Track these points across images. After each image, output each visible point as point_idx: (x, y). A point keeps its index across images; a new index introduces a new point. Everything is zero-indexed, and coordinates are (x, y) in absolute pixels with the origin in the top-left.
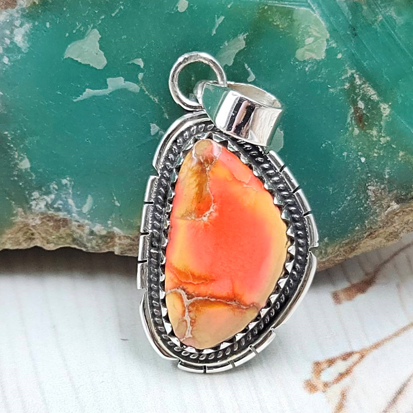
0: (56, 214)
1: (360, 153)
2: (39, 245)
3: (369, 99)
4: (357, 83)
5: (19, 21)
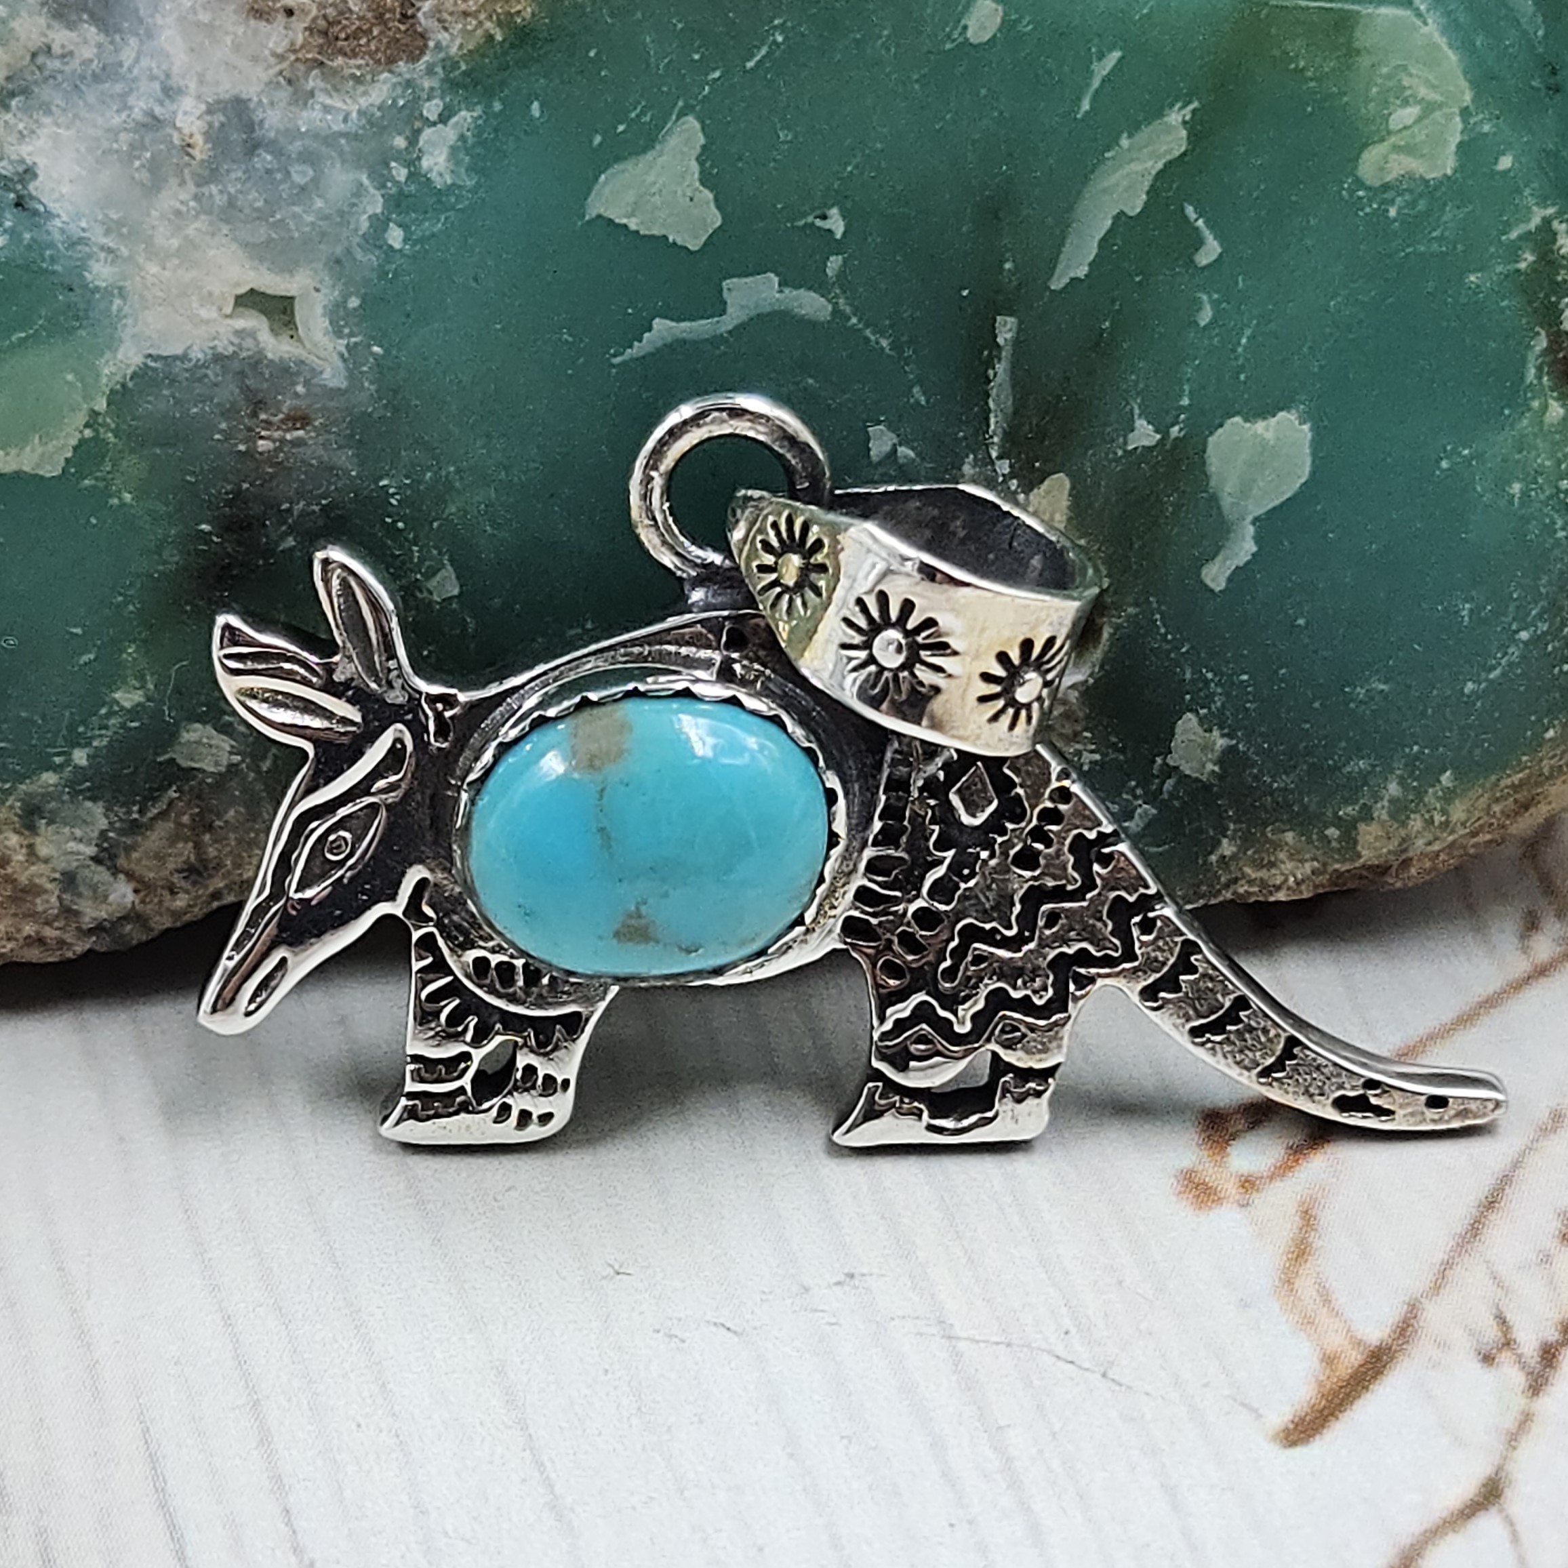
4: (1563, 251)
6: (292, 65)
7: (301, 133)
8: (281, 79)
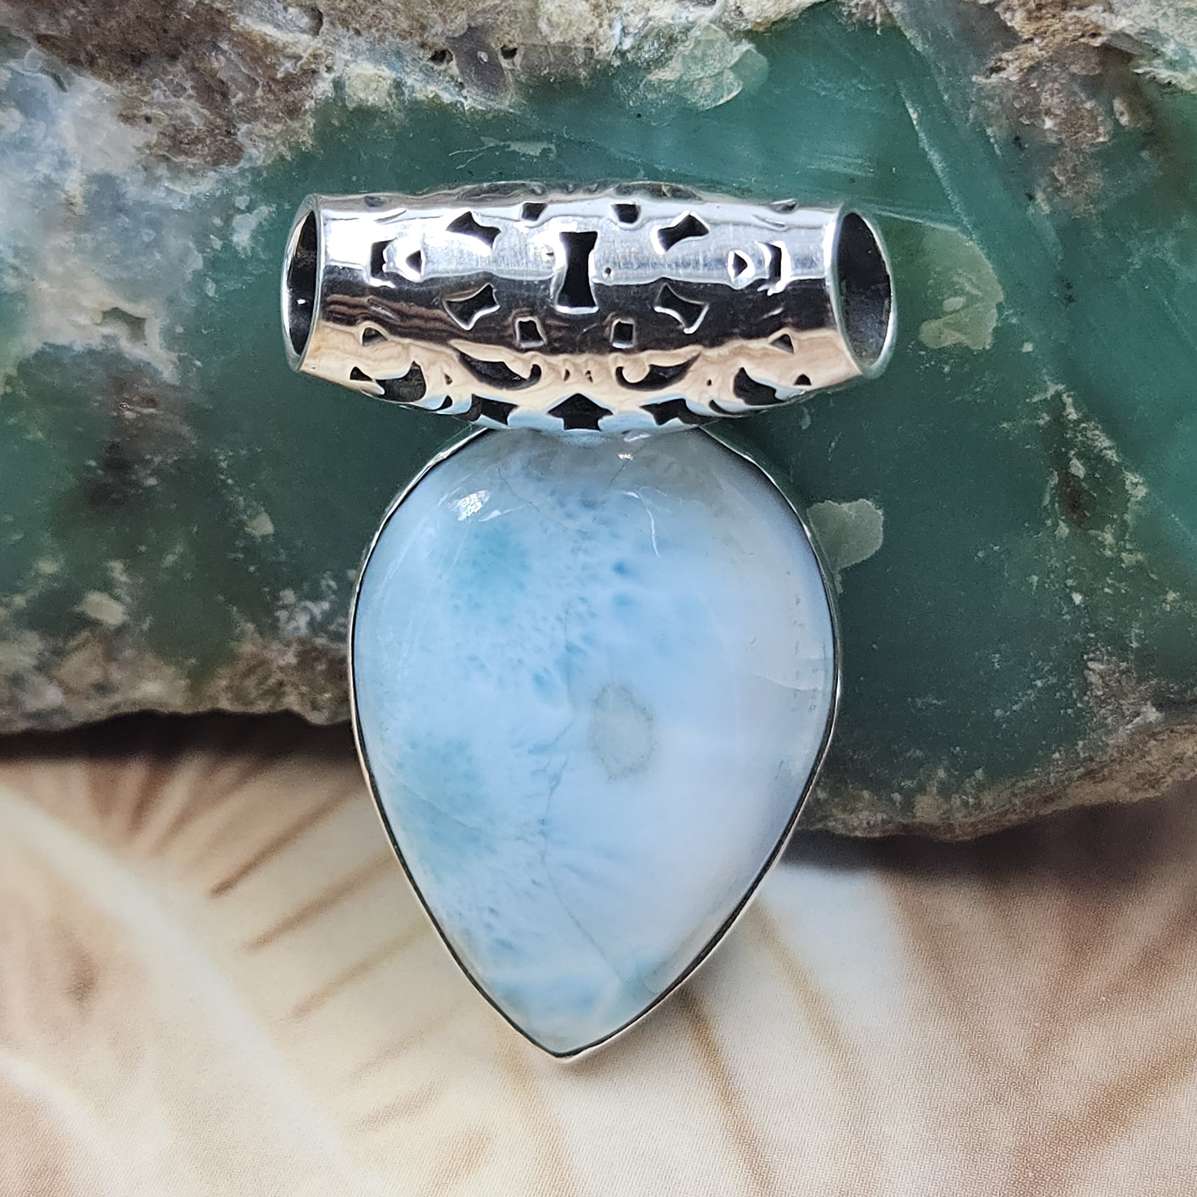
0: (334, 646)
1: (1070, 582)
2: (296, 708)
3: (1100, 458)
4: (1070, 417)
5: (245, 196)
6: (146, 158)
7: (151, 208)
8: (139, 166)
